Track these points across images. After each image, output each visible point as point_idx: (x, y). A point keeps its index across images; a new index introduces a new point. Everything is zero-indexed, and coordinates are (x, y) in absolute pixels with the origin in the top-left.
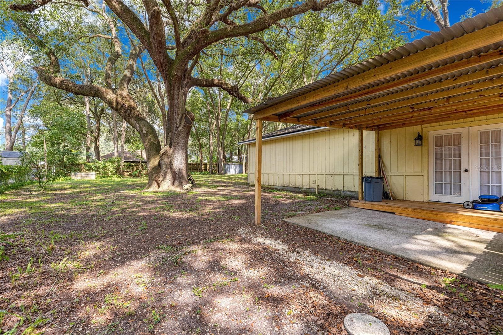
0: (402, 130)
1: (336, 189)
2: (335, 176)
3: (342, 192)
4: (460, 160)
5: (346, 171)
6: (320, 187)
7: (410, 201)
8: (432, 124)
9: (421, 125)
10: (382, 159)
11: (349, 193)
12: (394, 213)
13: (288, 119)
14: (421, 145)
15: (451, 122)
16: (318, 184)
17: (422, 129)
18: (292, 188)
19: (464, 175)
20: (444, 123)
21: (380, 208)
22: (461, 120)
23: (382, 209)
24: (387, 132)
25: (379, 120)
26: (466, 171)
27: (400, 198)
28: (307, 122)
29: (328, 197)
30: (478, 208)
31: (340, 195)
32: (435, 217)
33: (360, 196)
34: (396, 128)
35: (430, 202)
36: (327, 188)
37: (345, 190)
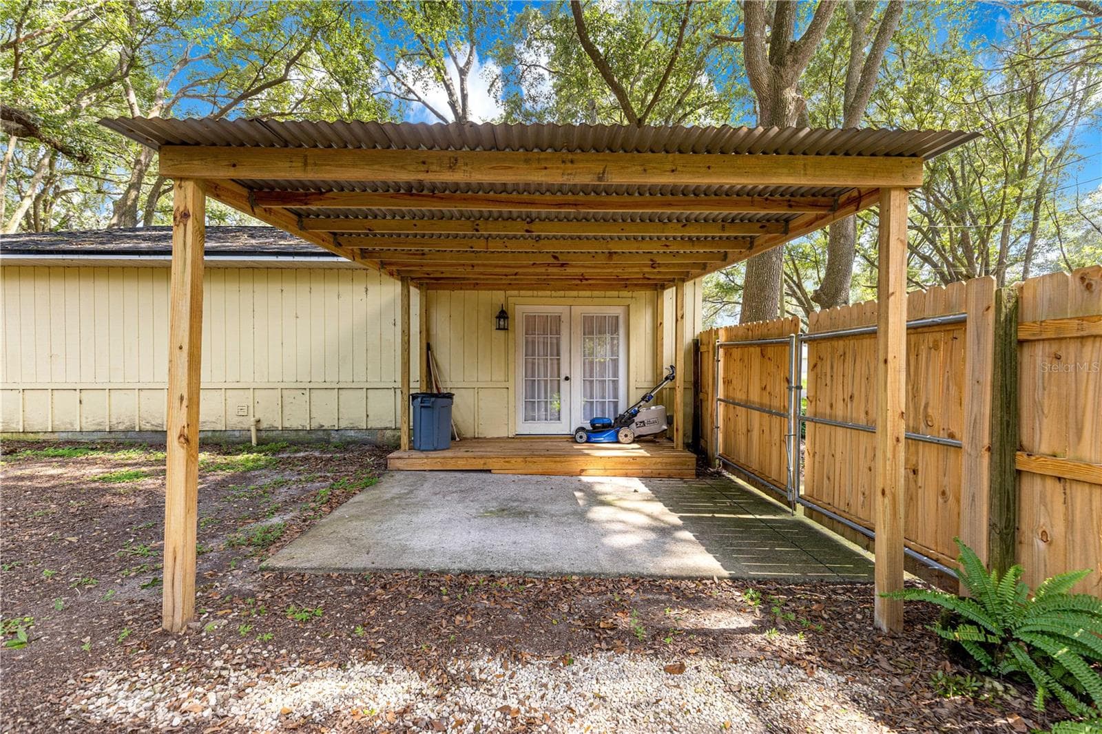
0: (471, 295)
1: (315, 425)
2: (314, 393)
3: (333, 434)
4: (559, 360)
5: (346, 378)
6: (264, 425)
7: (485, 438)
8: (522, 293)
9: (505, 290)
10: (432, 352)
11: (352, 433)
12: (489, 471)
13: (276, 213)
14: (504, 329)
15: (548, 293)
16: (257, 417)
17: (507, 298)
18: (147, 435)
19: (564, 385)
20: (541, 293)
21: (461, 464)
22: (562, 293)
23: (465, 465)
24: (444, 294)
25: (469, 270)
26: (567, 379)
27: (469, 435)
28: (318, 236)
29: (296, 451)
30: (593, 439)
31: (328, 442)
32: (559, 467)
33: (404, 441)
34: (461, 289)
35: (519, 437)
36: (287, 425)
37: (343, 426)
